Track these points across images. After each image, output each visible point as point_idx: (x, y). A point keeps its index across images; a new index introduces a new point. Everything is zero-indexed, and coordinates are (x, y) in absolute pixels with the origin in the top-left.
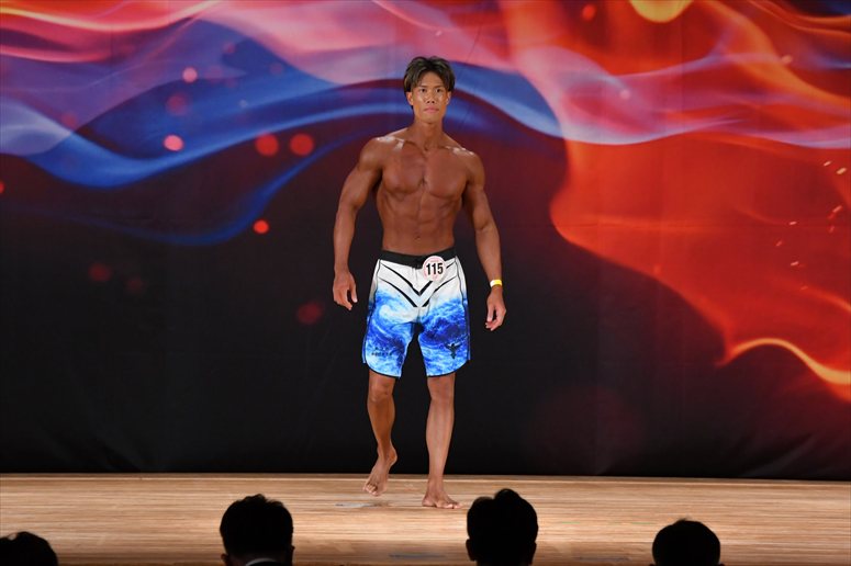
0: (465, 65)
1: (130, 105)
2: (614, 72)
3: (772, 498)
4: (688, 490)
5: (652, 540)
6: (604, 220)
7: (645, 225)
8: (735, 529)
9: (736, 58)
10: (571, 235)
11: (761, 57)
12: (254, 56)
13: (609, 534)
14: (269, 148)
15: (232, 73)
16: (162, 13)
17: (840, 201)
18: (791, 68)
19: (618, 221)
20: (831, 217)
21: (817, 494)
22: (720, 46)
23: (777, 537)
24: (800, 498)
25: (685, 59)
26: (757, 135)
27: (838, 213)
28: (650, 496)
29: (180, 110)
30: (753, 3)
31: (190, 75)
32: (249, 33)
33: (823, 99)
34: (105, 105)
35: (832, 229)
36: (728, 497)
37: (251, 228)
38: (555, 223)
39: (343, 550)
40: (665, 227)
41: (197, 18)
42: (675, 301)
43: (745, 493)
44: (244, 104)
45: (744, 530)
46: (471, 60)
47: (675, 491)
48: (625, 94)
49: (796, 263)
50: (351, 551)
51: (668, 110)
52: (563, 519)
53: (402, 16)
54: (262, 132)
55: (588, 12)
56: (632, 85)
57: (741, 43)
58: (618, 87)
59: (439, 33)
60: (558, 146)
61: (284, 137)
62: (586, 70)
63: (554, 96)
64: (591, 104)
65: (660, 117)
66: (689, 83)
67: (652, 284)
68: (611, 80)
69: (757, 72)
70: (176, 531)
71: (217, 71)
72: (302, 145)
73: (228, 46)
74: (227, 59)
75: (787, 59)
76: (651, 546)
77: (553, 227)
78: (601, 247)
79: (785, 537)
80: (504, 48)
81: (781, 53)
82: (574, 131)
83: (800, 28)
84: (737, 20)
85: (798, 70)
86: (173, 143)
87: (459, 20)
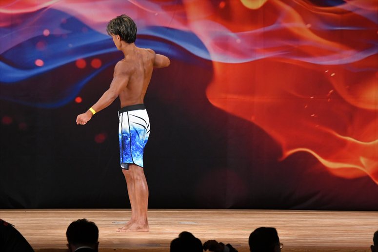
0: (168, 28)
1: (20, 46)
2: (234, 31)
3: (303, 218)
4: (267, 215)
5: (248, 237)
6: (230, 96)
7: (247, 99)
8: (287, 232)
9: (287, 25)
10: (215, 103)
11: (298, 25)
12: (75, 24)
13: (232, 235)
14: (82, 65)
15: (65, 32)
16: (34, 5)
17: (332, 88)
18: (311, 29)
19: (236, 97)
20: (329, 95)
21: (323, 216)
22: (280, 20)
23: (305, 235)
24: (316, 218)
25: (265, 25)
26: (296, 59)
27: (332, 93)
28: (250, 217)
29: (42, 48)
30: (295, 1)
31: (46, 33)
32: (73, 14)
33: (325, 43)
34: (9, 46)
35: (329, 100)
36: (284, 218)
37: (74, 100)
38: (208, 97)
39: (115, 242)
40: (256, 99)
41: (49, 8)
42: (261, 132)
43: (292, 216)
44: (71, 46)
45: (291, 232)
46: (171, 26)
47: (261, 215)
48: (239, 41)
49: (313, 115)
50: (118, 243)
51: (257, 48)
52: (212, 228)
53: (140, 6)
54: (79, 58)
55: (222, 5)
56: (242, 37)
57: (289, 19)
58: (235, 38)
59: (156, 14)
60: (209, 64)
61: (88, 60)
62: (221, 30)
63: (207, 42)
64: (224, 45)
65: (254, 51)
66: (266, 36)
67: (251, 124)
68: (232, 35)
69: (296, 31)
70: (41, 234)
71: (58, 31)
72: (96, 64)
73: (63, 20)
74: (63, 26)
75: (309, 26)
76: (248, 240)
77: (207, 99)
78: (228, 108)
79: (309, 235)
80: (185, 21)
81: (306, 23)
82: (216, 57)
83: (314, 12)
84: (287, 8)
85: (314, 30)
86: (39, 63)
87: (165, 8)
